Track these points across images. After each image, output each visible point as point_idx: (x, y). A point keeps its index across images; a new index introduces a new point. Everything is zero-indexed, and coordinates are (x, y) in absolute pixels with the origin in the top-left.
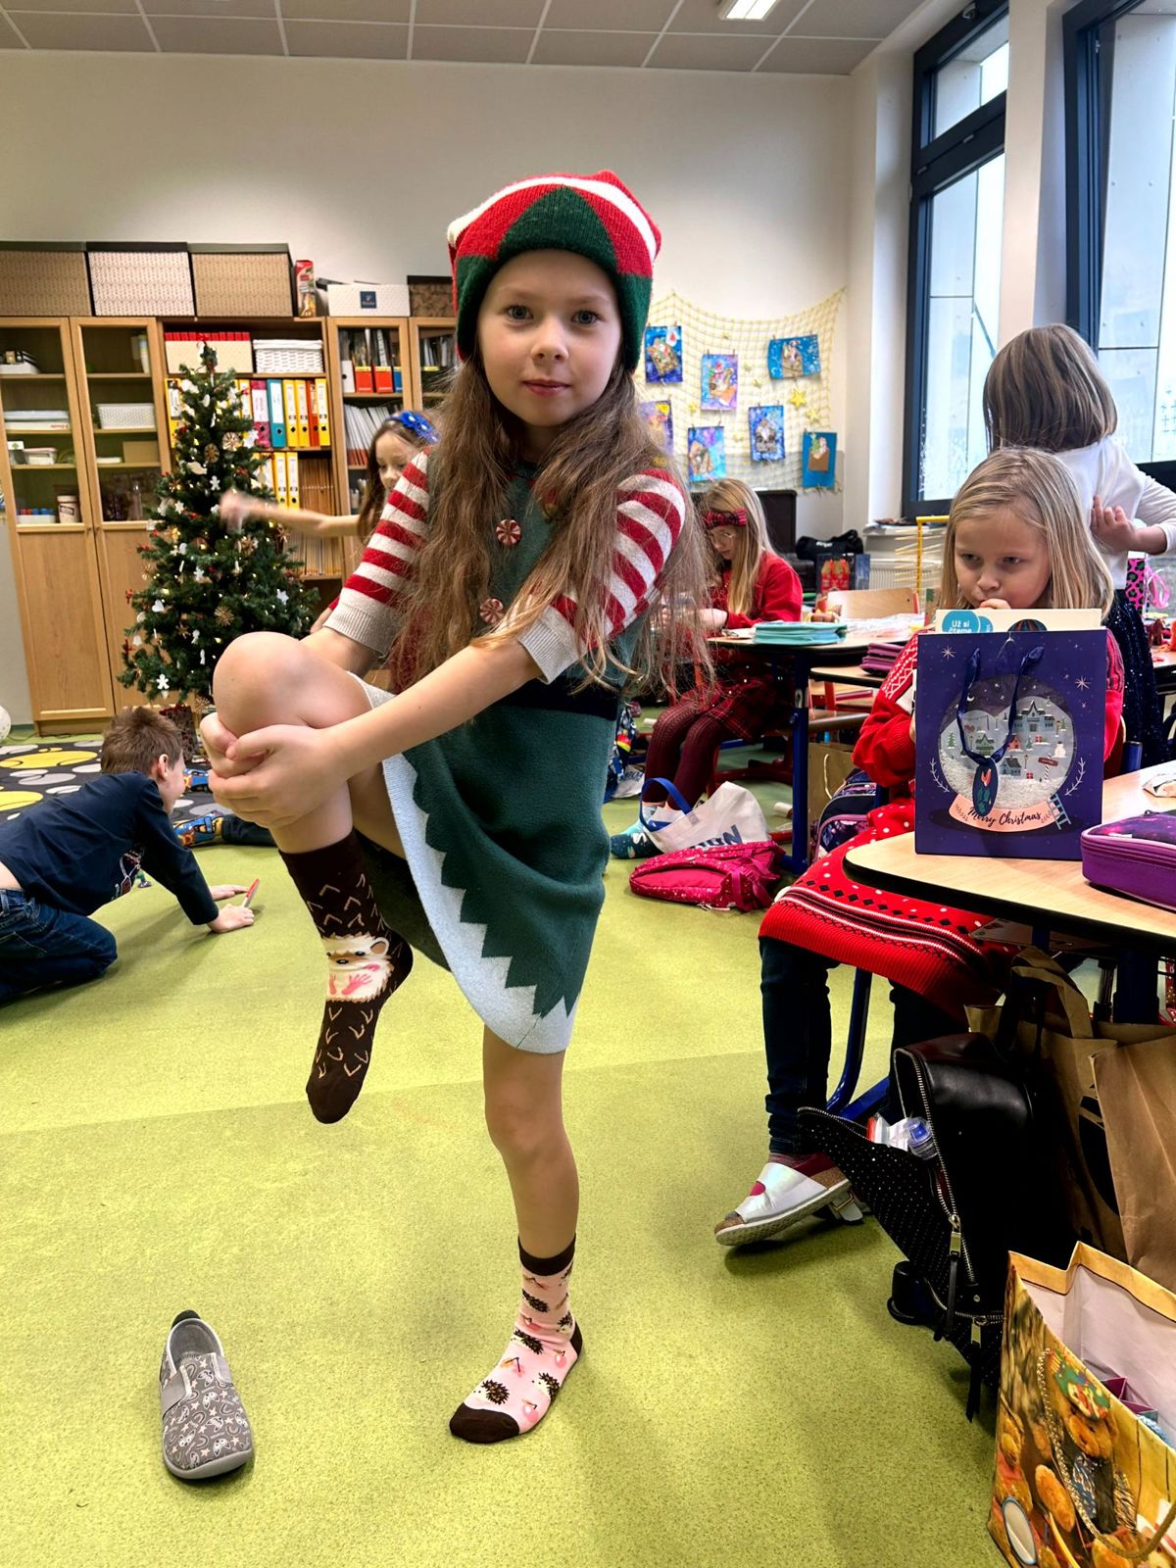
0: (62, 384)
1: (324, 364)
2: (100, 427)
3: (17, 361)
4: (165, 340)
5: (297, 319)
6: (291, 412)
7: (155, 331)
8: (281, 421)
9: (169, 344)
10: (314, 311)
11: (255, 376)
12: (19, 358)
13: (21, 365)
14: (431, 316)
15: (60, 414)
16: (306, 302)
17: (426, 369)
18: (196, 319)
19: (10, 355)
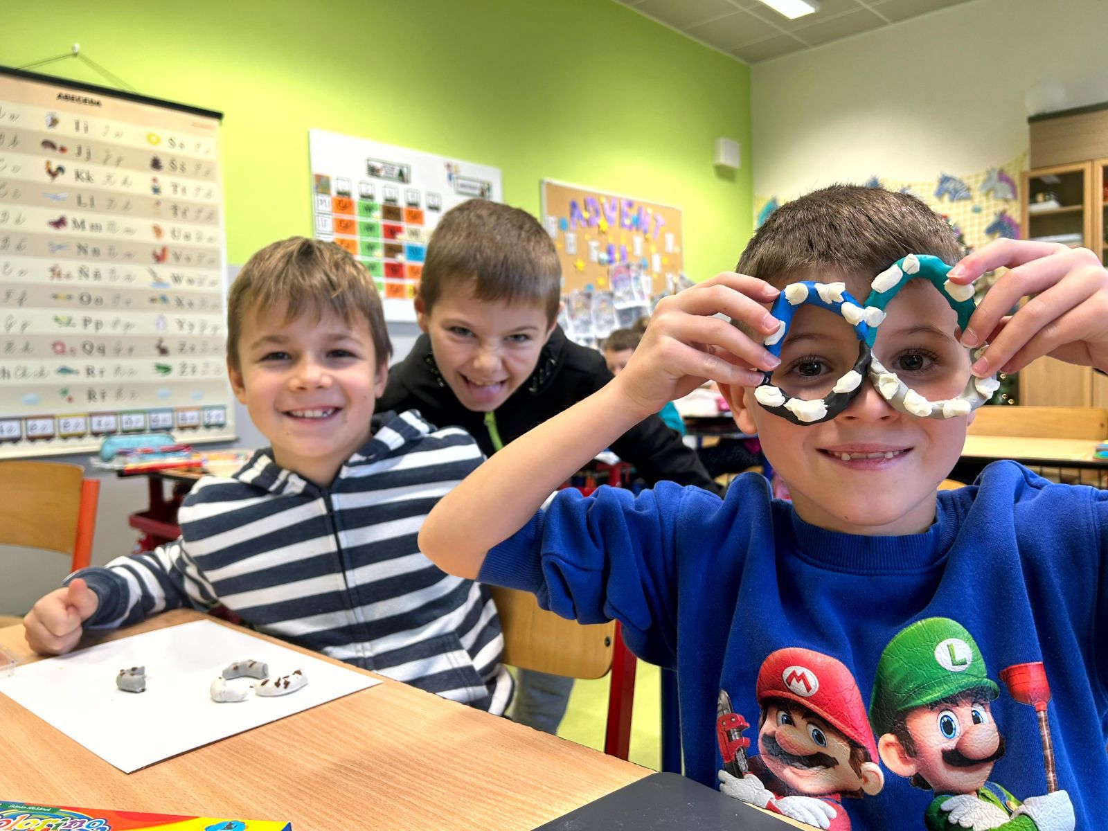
0: (1079, 215)
3: (1045, 200)
12: (1047, 197)
13: (1047, 203)
19: (1040, 197)
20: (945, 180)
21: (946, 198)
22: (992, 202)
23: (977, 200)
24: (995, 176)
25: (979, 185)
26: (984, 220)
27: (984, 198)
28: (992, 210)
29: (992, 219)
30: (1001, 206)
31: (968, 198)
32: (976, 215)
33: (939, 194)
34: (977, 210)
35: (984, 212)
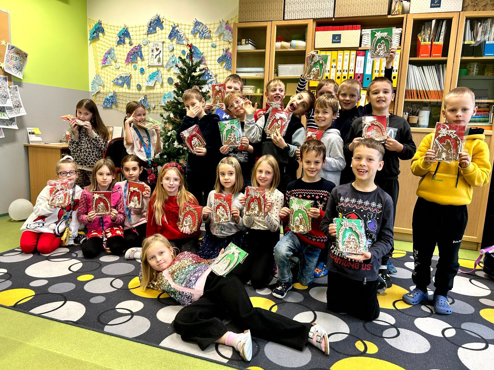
0: (263, 55)
1: (400, 42)
2: (277, 76)
3: (246, 43)
4: (316, 31)
5: (389, 16)
6: (377, 68)
7: (312, 26)
8: (370, 73)
9: (317, 32)
10: (400, 11)
11: (360, 49)
12: (247, 42)
13: (247, 45)
14: (475, 10)
15: (260, 69)
16: (397, 6)
17: (466, 43)
18: (333, 20)
19: (243, 41)
20: (197, 24)
21: (198, 35)
22: (222, 42)
23: (214, 39)
24: (224, 26)
25: (216, 29)
26: (217, 53)
27: (218, 39)
28: (222, 47)
29: (222, 53)
30: (226, 47)
31: (209, 37)
32: (214, 49)
33: (194, 33)
34: (214, 46)
35: (217, 48)
